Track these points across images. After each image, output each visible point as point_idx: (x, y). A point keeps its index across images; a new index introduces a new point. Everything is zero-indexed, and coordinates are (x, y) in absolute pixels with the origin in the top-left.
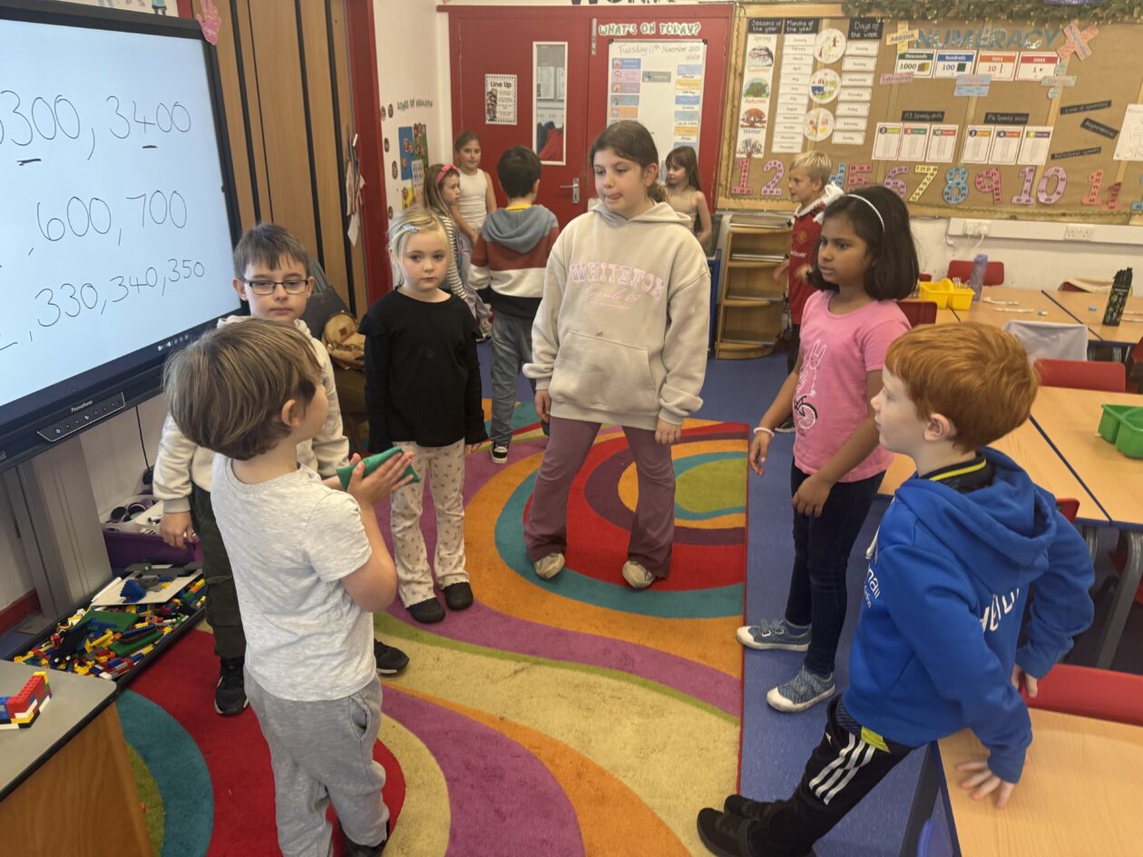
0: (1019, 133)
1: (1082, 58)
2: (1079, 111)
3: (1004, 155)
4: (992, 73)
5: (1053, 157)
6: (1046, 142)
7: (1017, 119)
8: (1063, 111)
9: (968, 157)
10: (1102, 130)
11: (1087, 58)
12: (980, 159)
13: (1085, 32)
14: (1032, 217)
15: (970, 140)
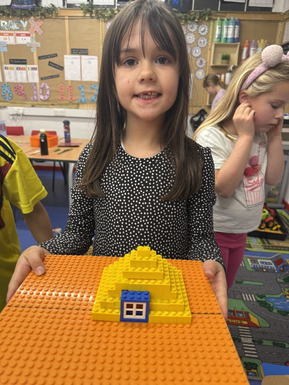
0: (25, 68)
1: (40, 34)
2: (45, 58)
3: (22, 78)
4: (5, 41)
5: (42, 79)
6: (36, 72)
7: (22, 62)
8: (40, 58)
9: (7, 79)
10: (57, 67)
11: (42, 35)
12: (13, 80)
13: (37, 22)
14: (40, 105)
15: (6, 71)
